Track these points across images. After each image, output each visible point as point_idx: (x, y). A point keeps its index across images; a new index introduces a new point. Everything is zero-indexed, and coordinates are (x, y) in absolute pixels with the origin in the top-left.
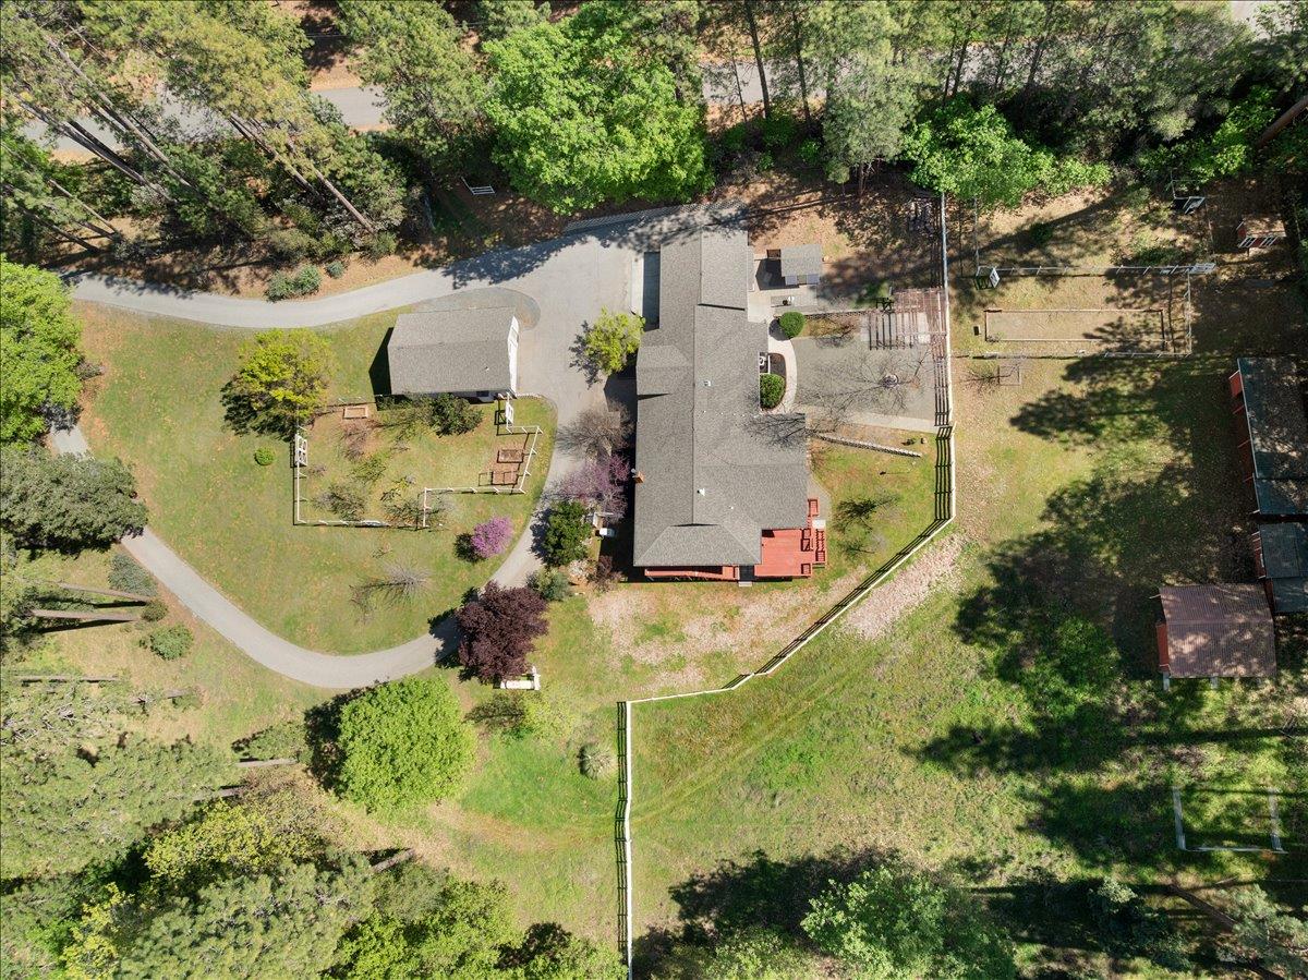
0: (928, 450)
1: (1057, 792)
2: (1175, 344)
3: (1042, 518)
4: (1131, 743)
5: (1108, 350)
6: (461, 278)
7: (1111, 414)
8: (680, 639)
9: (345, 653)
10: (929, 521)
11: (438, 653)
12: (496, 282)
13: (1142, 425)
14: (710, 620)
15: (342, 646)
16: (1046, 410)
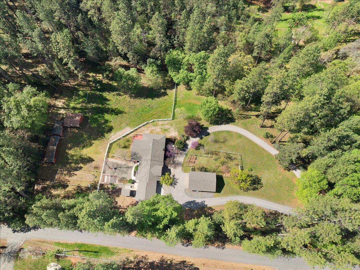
0: (110, 155)
1: (104, 105)
2: (62, 171)
3: (94, 143)
4: (90, 109)
5: (73, 171)
6: (203, 203)
7: (77, 160)
8: (161, 129)
9: (228, 131)
10: (114, 144)
11: (208, 129)
12: (194, 201)
13: (72, 157)
14: (156, 131)
15: (228, 132)
16: (87, 162)
